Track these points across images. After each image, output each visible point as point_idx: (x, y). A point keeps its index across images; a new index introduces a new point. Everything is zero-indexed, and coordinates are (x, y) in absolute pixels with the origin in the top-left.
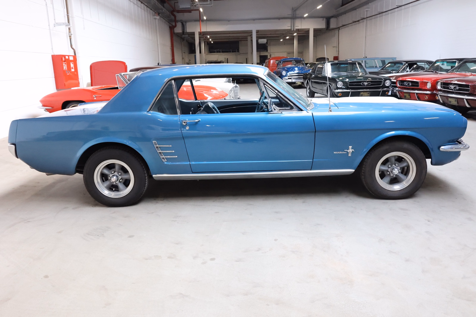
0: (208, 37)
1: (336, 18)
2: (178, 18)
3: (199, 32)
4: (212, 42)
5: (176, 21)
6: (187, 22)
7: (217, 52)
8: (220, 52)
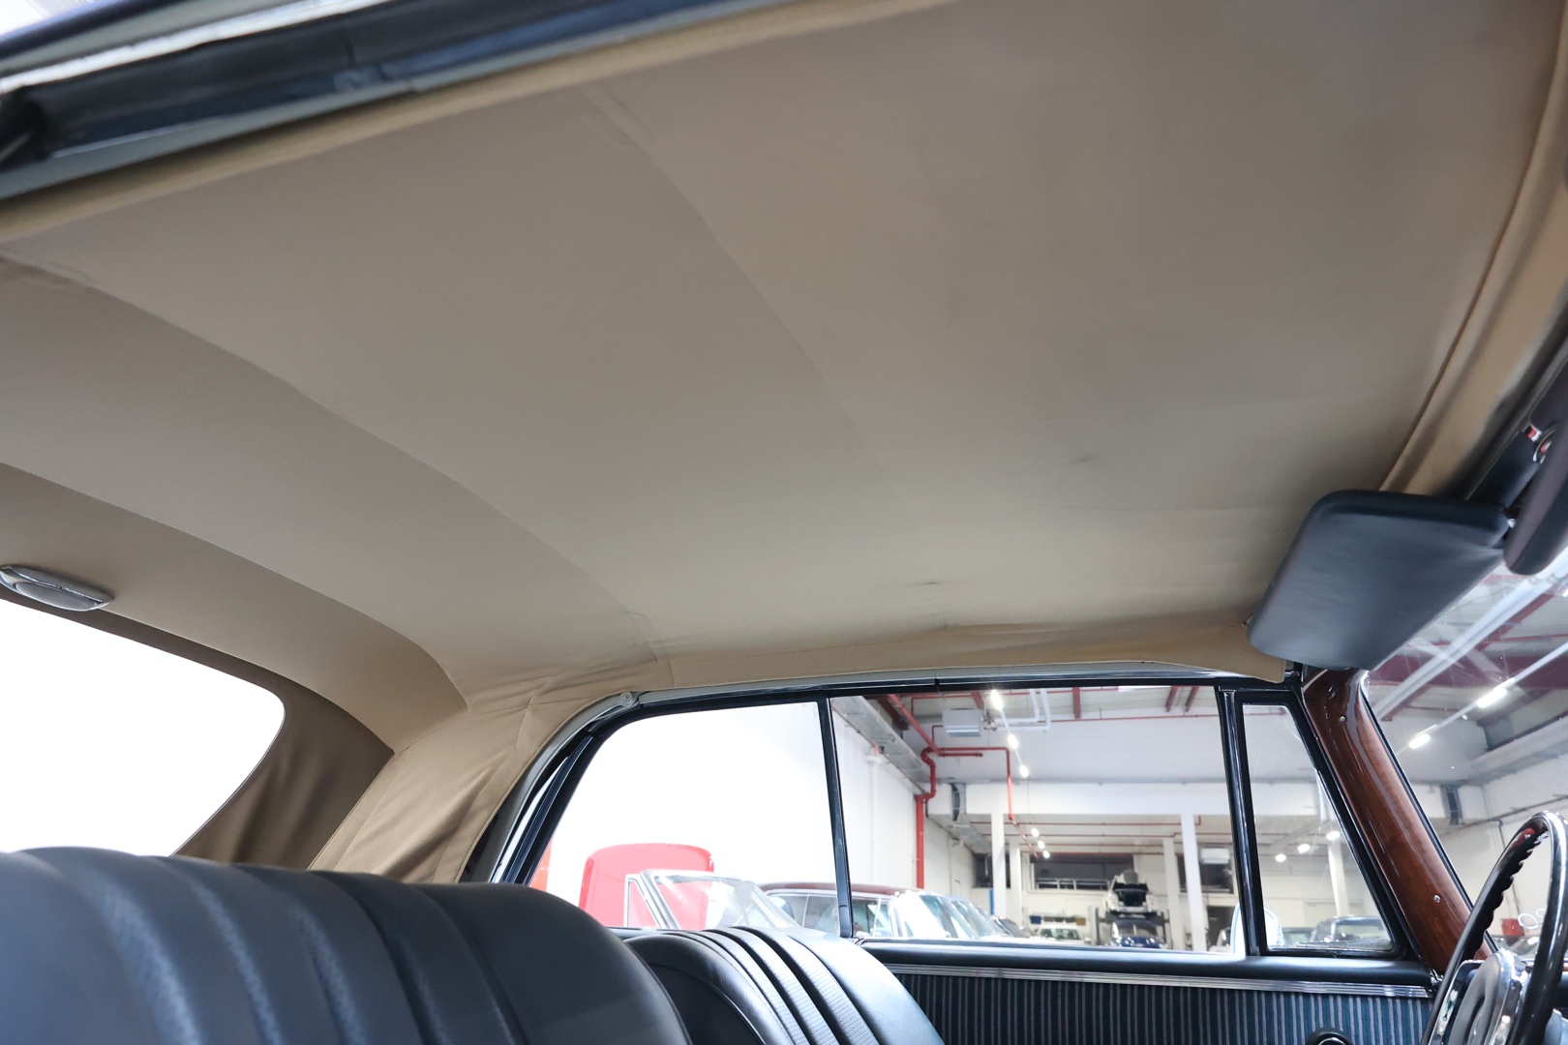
0: (1035, 832)
1: (1481, 786)
2: (939, 772)
3: (1004, 815)
4: (1047, 855)
5: (933, 780)
6: (970, 784)
7: (1062, 887)
8: (1071, 887)
